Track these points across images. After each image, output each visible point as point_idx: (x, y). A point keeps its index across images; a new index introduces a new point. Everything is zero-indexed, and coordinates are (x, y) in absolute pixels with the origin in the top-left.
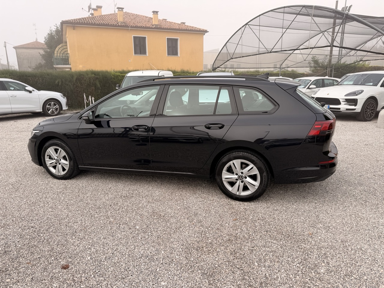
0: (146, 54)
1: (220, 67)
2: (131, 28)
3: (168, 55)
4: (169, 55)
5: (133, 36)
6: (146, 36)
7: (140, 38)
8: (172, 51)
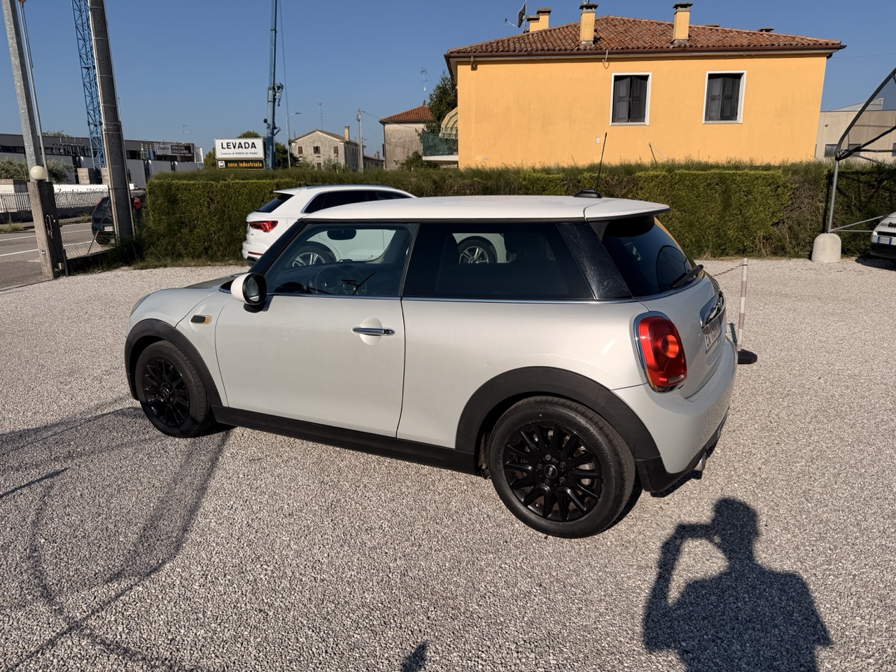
0: (644, 121)
1: (864, 148)
2: (611, 56)
3: (706, 120)
4: (709, 120)
5: (613, 75)
6: (650, 74)
7: (631, 77)
8: (722, 109)
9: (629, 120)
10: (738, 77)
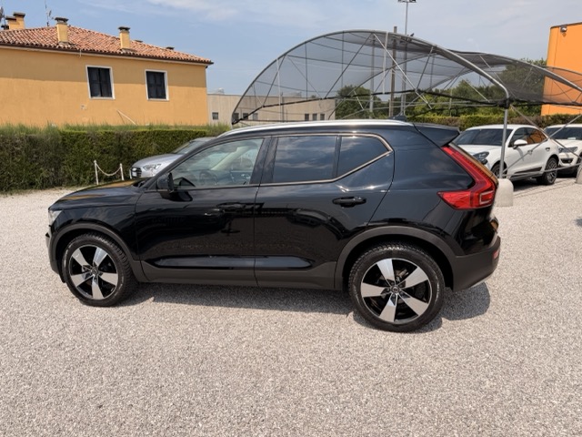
0: (111, 96)
1: (245, 119)
2: (82, 54)
3: (149, 98)
5: (87, 66)
6: (111, 68)
7: (99, 69)
8: (157, 92)
9: (102, 96)
10: (163, 74)
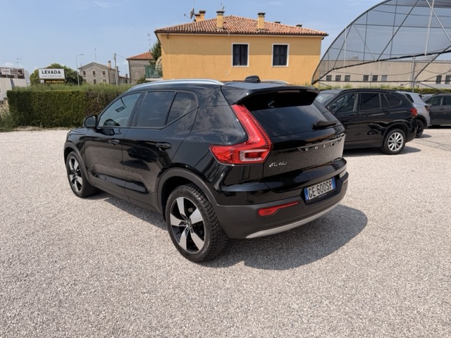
0: (247, 65)
1: (321, 80)
2: (230, 35)
4: (274, 65)
5: (232, 44)
6: (248, 44)
7: (240, 45)
8: (280, 61)
9: (240, 64)
10: (286, 46)
